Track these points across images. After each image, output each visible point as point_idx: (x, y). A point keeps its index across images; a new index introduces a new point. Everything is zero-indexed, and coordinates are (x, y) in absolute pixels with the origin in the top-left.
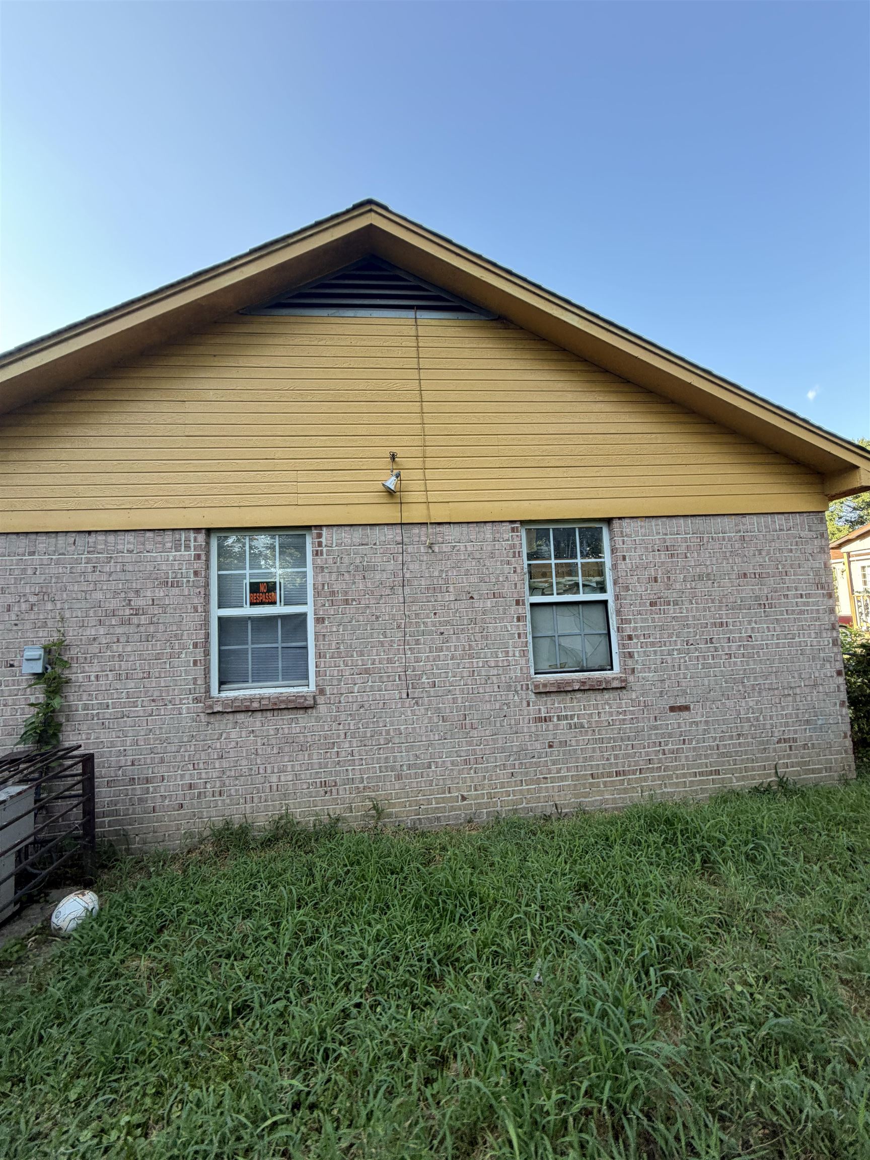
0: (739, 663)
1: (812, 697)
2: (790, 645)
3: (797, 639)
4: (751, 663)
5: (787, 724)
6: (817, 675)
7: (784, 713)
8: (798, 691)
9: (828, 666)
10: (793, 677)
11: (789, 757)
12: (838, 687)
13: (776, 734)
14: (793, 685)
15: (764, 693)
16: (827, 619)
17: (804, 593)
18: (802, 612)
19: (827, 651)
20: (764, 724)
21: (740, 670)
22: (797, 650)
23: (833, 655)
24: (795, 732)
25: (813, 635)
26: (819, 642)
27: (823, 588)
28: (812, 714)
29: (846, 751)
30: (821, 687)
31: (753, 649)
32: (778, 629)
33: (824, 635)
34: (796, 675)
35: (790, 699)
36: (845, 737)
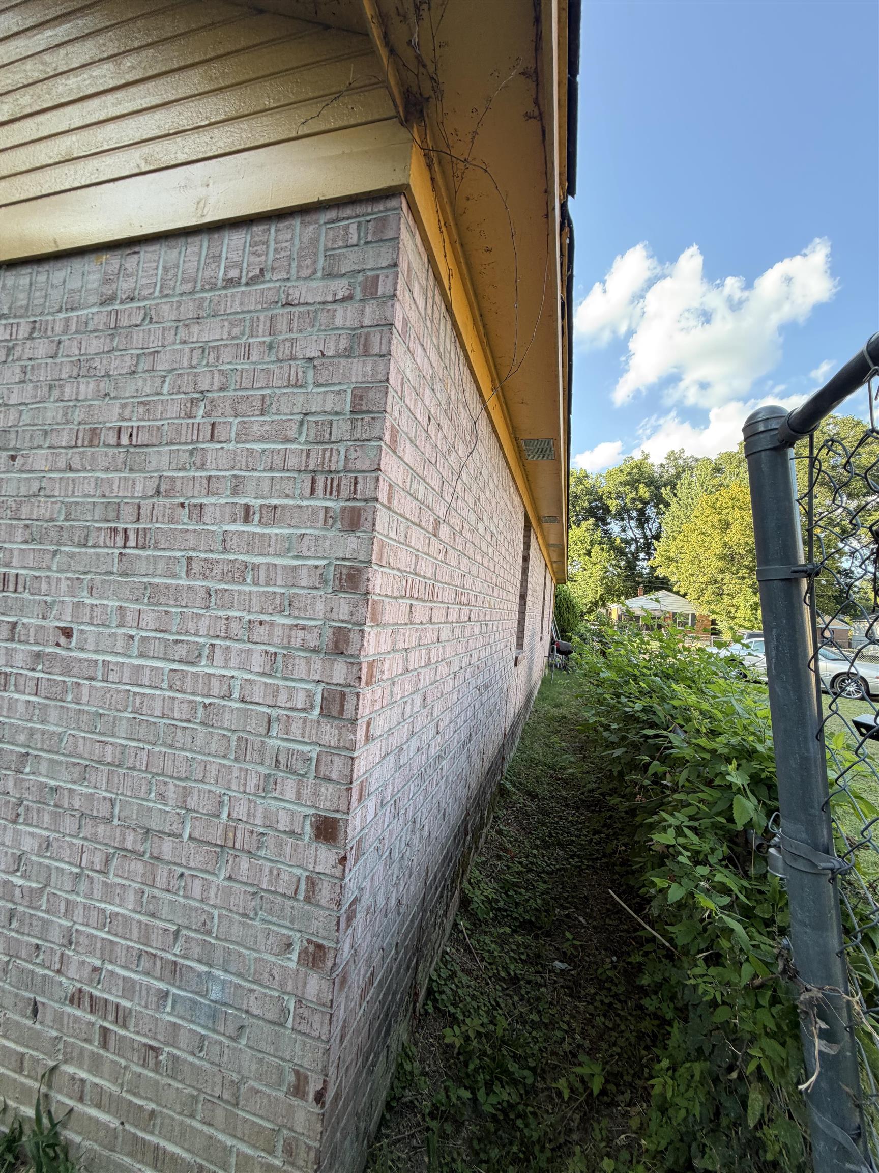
0: (21, 708)
1: (206, 886)
2: (176, 682)
3: (203, 668)
4: (53, 715)
5: (108, 951)
6: (241, 811)
7: (110, 908)
8: (167, 848)
9: (289, 788)
10: (162, 796)
11: (96, 1064)
12: (312, 883)
13: (72, 972)
14: (154, 825)
15: (69, 824)
16: (320, 607)
17: (256, 503)
18: (239, 572)
19: (296, 730)
20: (46, 924)
21: (18, 730)
22: (193, 705)
23: (314, 752)
24: (129, 988)
25: (258, 662)
26: (276, 691)
27: (332, 490)
28: (197, 951)
29: (289, 1150)
30: (244, 863)
31: (67, 672)
32: (149, 620)
33: (300, 669)
34: (171, 792)
35: (138, 867)
36: (298, 1090)
